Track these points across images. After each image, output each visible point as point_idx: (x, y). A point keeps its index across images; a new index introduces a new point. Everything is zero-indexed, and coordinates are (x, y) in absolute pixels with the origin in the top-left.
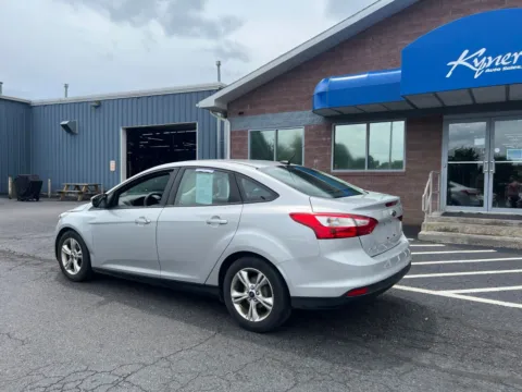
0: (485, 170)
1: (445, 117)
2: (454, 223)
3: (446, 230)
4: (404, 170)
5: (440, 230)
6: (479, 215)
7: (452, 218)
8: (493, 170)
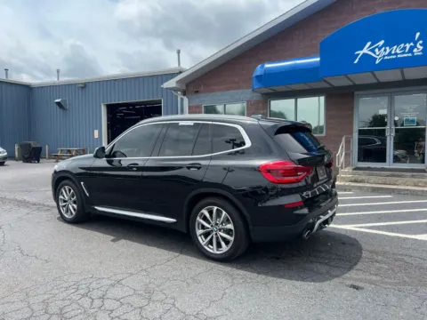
0: (387, 134)
1: (356, 93)
2: (362, 175)
3: (356, 181)
4: (324, 135)
5: (351, 181)
6: (383, 169)
7: (360, 172)
8: (393, 134)
